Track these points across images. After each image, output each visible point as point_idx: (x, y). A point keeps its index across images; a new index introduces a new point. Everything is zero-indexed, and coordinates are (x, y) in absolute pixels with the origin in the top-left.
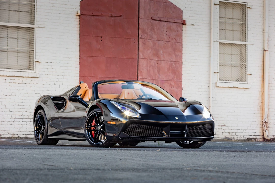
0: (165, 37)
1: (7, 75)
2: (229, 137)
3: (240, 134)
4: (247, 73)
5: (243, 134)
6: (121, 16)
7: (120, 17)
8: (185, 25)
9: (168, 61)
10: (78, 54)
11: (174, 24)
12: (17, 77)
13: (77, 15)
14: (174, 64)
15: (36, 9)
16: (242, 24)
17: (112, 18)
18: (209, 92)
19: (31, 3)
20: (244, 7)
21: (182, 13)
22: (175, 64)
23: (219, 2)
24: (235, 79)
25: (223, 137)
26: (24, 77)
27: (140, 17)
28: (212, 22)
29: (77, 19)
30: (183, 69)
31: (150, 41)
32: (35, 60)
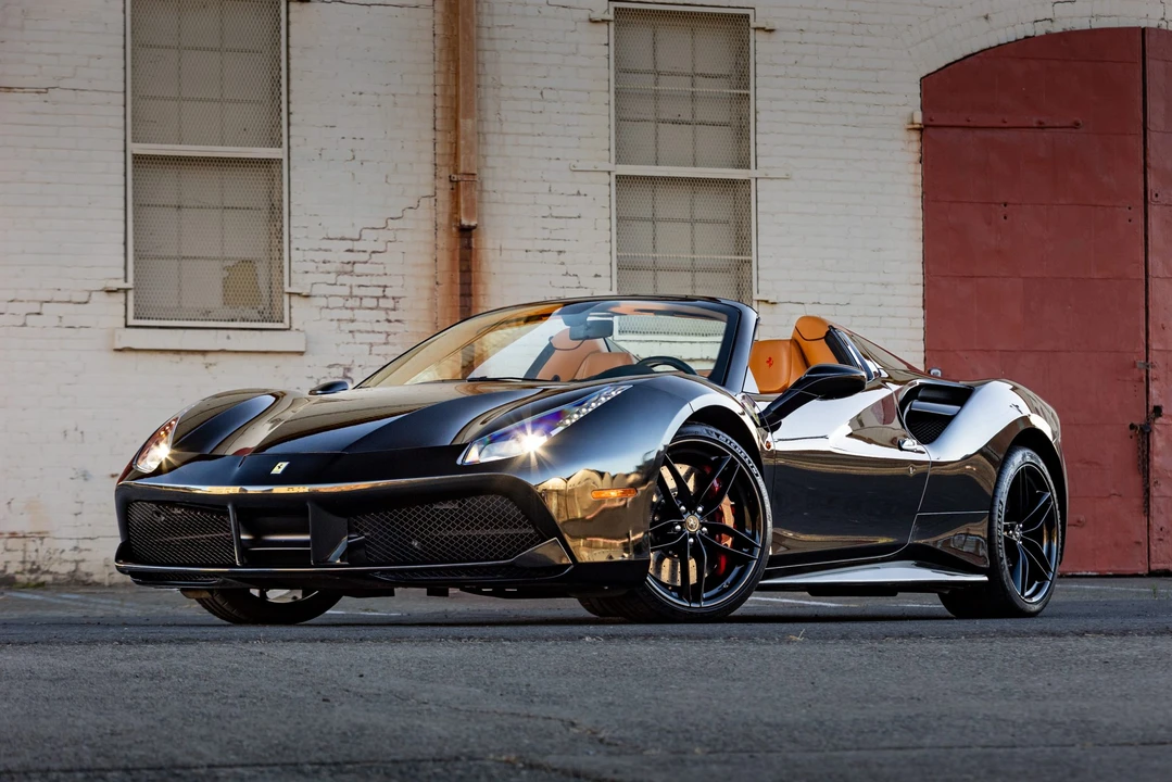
6: (1076, 125)
7: (1074, 131)
10: (919, 268)
13: (911, 126)
15: (756, 112)
17: (1045, 134)
19: (738, 92)
27: (1150, 126)
29: (910, 141)
32: (756, 297)
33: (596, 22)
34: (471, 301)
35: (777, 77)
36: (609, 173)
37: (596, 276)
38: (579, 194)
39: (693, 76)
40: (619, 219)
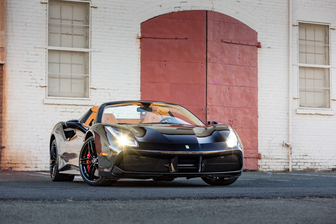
0: (238, 61)
1: (58, 104)
2: (312, 167)
3: (325, 164)
4: (331, 98)
5: (328, 164)
6: (187, 38)
7: (186, 40)
8: (260, 47)
9: (241, 86)
10: (139, 80)
11: (247, 46)
12: (69, 105)
13: (138, 37)
14: (248, 90)
15: (91, 32)
16: (325, 46)
17: (177, 41)
18: (288, 119)
19: (86, 25)
20: (327, 28)
21: (257, 35)
22: (250, 90)
23: (298, 23)
24: (319, 106)
25: (305, 167)
26: (77, 105)
27: (208, 39)
28: (291, 45)
29: (137, 42)
30: (259, 95)
31: (220, 65)
32: (90, 87)
33: (43, 3)
34: (2, 86)
35: (98, 21)
36: (46, 49)
37: (41, 79)
38: (36, 55)
39: (72, 20)
40: (49, 63)
